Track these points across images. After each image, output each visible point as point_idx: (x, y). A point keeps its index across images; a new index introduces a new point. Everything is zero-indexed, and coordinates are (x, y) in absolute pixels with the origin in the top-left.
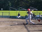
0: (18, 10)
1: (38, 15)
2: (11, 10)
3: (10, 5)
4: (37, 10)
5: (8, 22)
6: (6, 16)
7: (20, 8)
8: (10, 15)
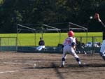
0: (39, 32)
1: (89, 43)
2: (20, 33)
3: (21, 20)
4: (86, 31)
5: (13, 61)
6: (9, 47)
7: (45, 27)
8: (19, 45)
